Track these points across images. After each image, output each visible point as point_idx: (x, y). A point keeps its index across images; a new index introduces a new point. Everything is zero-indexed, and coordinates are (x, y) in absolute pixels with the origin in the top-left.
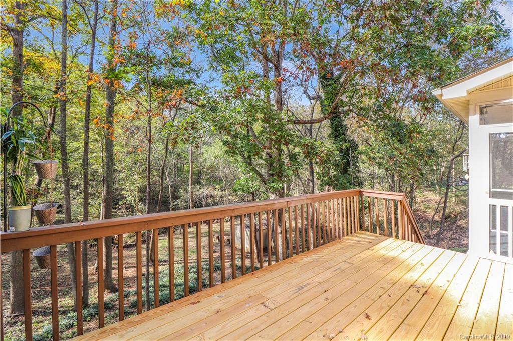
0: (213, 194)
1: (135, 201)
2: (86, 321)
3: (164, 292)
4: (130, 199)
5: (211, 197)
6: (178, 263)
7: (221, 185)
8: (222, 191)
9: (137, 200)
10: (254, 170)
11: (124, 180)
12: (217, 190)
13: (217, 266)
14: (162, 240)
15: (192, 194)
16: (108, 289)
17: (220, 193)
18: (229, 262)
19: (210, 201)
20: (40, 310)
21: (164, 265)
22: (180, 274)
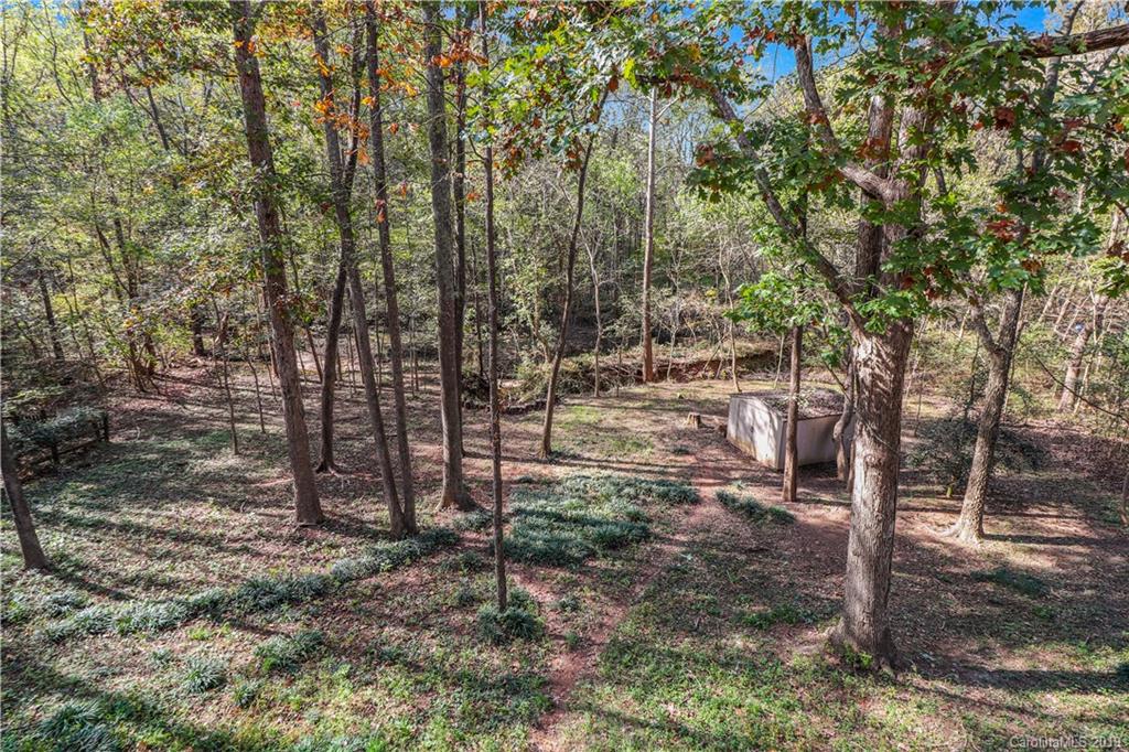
0: (698, 309)
1: (532, 317)
2: (404, 564)
3: (556, 532)
4: (523, 311)
5: (694, 316)
6: (599, 466)
7: (722, 288)
8: (722, 302)
9: (536, 314)
10: (808, 250)
11: (512, 272)
12: (710, 299)
13: (684, 492)
14: (578, 405)
15: (648, 308)
16: (456, 502)
17: (717, 308)
18: (714, 484)
19: (690, 325)
20: (342, 521)
21: (571, 465)
22: (599, 494)
